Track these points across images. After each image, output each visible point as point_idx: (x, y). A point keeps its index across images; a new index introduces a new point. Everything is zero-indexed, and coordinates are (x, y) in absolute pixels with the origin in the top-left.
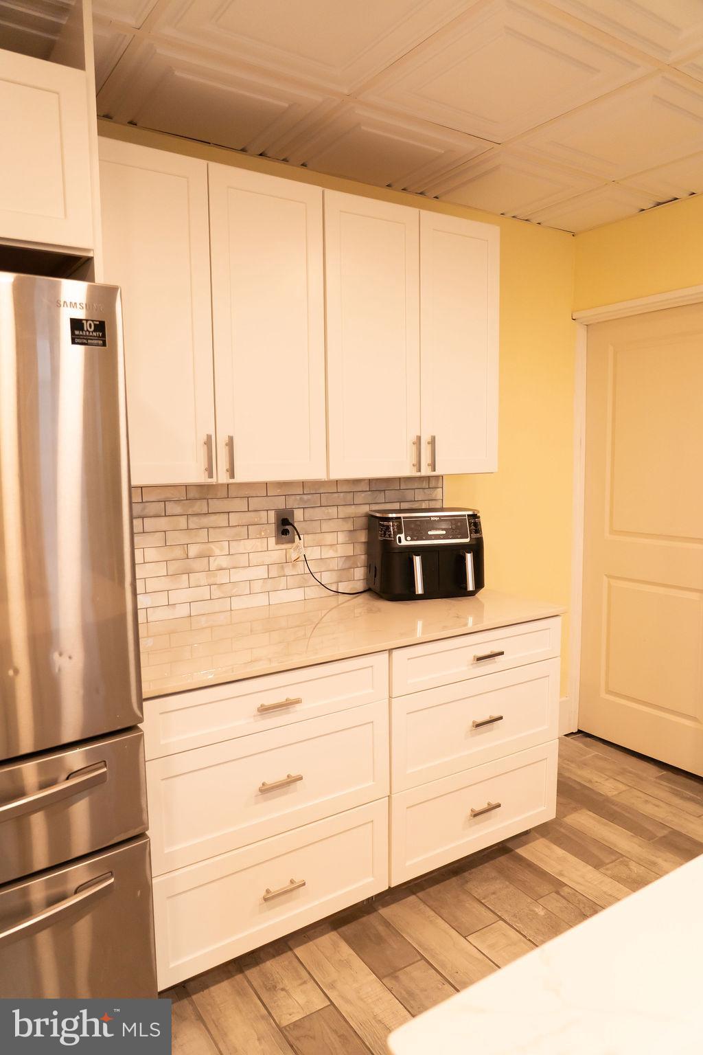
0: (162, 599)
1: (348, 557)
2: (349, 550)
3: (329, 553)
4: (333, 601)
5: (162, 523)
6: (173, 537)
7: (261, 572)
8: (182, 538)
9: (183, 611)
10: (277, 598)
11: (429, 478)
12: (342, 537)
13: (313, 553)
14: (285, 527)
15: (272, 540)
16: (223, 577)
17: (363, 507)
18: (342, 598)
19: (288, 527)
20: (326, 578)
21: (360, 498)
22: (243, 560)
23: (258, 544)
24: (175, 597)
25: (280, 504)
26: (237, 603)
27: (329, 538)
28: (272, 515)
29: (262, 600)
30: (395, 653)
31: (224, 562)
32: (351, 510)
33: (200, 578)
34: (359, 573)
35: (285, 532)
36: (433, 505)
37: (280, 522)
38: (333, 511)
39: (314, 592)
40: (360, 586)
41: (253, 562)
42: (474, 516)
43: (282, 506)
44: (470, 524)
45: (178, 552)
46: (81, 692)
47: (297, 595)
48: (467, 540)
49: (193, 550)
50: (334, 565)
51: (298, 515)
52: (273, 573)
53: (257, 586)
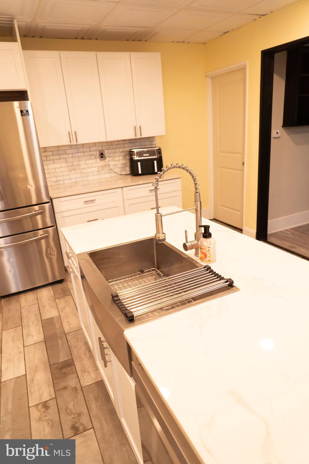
0: (68, 177)
1: (124, 164)
2: (124, 162)
3: (117, 163)
4: (120, 177)
5: (66, 156)
6: (69, 160)
7: (96, 169)
8: (71, 160)
9: (74, 180)
10: (101, 176)
11: (140, 139)
12: (121, 158)
13: (112, 163)
14: (102, 156)
15: (99, 160)
16: (85, 171)
17: (128, 148)
18: (123, 176)
19: (103, 156)
20: (117, 170)
21: (126, 146)
22: (90, 166)
23: (95, 161)
24: (71, 177)
25: (100, 148)
26: (90, 178)
27: (117, 158)
28: (98, 152)
29: (97, 177)
30: (123, 188)
31: (84, 166)
32: (124, 149)
33: (78, 171)
34: (128, 169)
35: (102, 157)
36: (152, 146)
37: (100, 154)
38: (118, 150)
39: (113, 175)
40: (129, 172)
41: (93, 166)
42: (160, 149)
43: (101, 149)
44: (157, 152)
45: (71, 164)
46: (35, 194)
47: (108, 175)
48: (156, 157)
49: (75, 163)
50: (119, 166)
51: (106, 152)
52: (100, 169)
53: (95, 173)
